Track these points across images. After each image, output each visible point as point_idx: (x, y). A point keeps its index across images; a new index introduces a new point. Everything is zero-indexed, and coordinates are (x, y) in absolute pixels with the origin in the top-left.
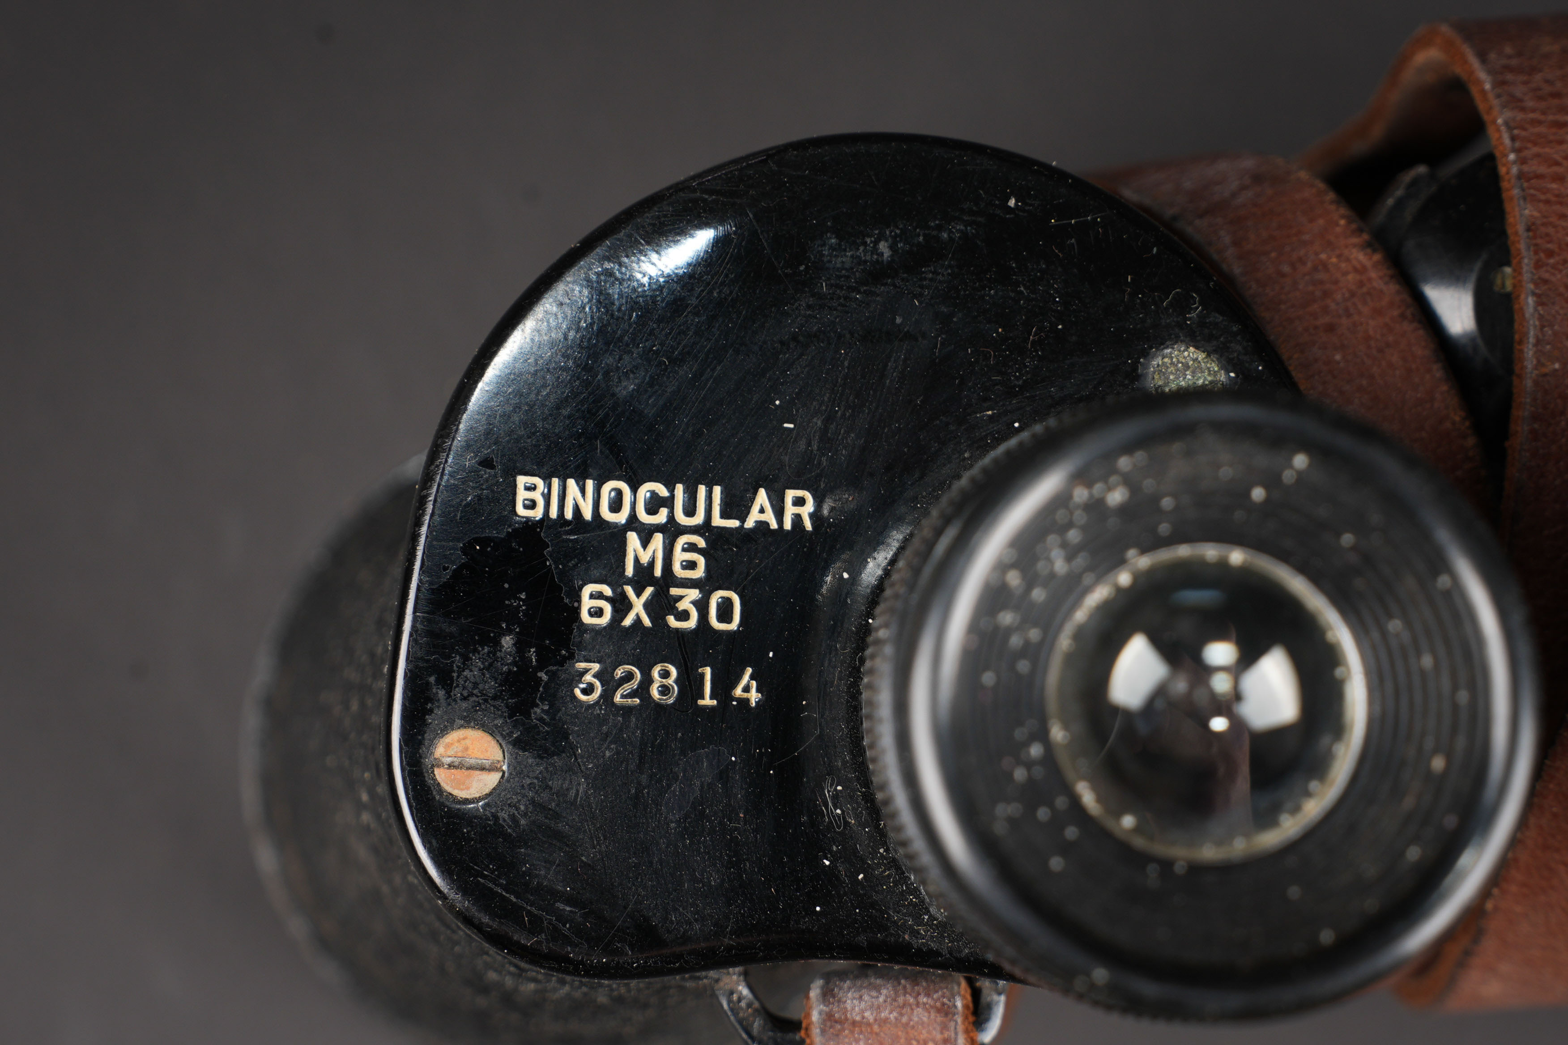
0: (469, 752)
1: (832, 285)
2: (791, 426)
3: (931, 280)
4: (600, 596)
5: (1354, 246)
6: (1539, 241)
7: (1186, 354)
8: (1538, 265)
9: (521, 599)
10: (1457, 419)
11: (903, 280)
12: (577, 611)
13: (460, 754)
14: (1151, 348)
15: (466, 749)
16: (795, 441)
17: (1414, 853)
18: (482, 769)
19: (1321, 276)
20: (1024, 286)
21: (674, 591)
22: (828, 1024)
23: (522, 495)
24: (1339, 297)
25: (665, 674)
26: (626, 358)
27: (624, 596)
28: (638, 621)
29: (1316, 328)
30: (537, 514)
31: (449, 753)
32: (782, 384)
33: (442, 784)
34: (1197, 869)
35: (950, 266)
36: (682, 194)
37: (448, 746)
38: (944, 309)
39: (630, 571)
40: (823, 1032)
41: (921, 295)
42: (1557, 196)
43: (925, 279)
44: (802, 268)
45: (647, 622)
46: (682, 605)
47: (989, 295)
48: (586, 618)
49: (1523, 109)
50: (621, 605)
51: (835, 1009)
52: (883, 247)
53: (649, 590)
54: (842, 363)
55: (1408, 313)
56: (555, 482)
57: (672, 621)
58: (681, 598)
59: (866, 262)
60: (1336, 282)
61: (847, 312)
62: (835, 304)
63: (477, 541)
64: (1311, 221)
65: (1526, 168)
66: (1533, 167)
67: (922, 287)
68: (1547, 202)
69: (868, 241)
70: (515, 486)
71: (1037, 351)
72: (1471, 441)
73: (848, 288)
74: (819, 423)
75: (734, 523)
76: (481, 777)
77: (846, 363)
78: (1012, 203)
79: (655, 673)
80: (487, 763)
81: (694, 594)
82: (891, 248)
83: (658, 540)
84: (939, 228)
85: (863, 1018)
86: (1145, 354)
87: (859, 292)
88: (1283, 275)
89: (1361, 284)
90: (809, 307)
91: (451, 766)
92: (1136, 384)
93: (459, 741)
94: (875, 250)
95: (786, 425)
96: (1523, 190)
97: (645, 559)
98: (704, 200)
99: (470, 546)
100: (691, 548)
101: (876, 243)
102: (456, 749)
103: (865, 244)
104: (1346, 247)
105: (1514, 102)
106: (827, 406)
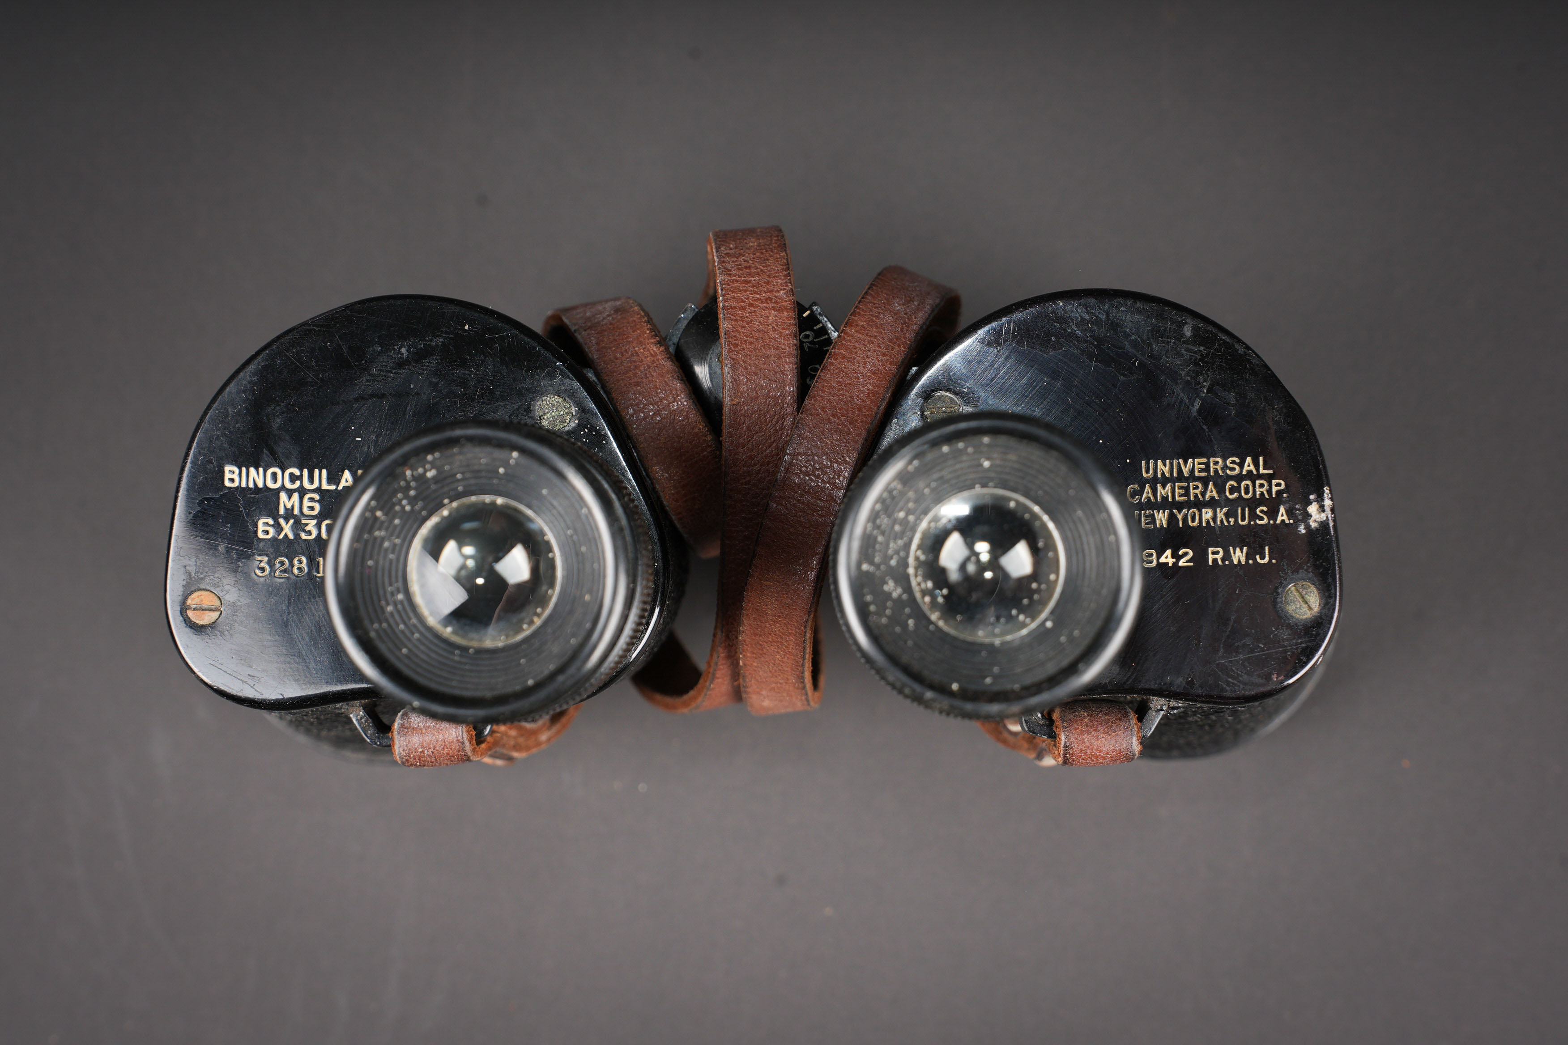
0: (203, 602)
1: (378, 370)
2: (360, 439)
3: (427, 366)
4: (267, 524)
5: (652, 343)
6: (730, 340)
7: (553, 399)
8: (730, 351)
9: (228, 527)
10: (701, 427)
11: (413, 366)
12: (256, 532)
13: (199, 603)
14: (536, 396)
15: (202, 601)
16: (362, 447)
17: (573, 641)
18: (211, 610)
19: (635, 358)
20: (474, 368)
21: (304, 521)
22: (402, 729)
23: (227, 476)
24: (642, 369)
25: (300, 562)
26: (278, 408)
27: (279, 525)
28: (286, 535)
29: (630, 384)
30: (236, 484)
31: (194, 603)
32: (355, 419)
33: (191, 618)
34: (480, 651)
35: (437, 359)
36: (303, 327)
37: (193, 599)
38: (434, 380)
39: (282, 511)
40: (399, 733)
41: (423, 374)
42: (741, 317)
43: (425, 366)
44: (363, 362)
45: (291, 536)
46: (307, 528)
47: (456, 373)
48: (261, 535)
49: (730, 275)
50: (279, 528)
51: (406, 722)
52: (403, 350)
53: (292, 521)
54: (385, 408)
55: (676, 376)
56: (244, 470)
57: (303, 536)
58: (307, 525)
59: (395, 358)
60: (642, 361)
61: (386, 383)
62: (380, 379)
63: (206, 499)
64: (634, 332)
65: (726, 304)
66: (731, 303)
67: (423, 370)
68: (736, 320)
69: (396, 347)
70: (223, 472)
71: (480, 400)
72: (709, 438)
73: (387, 371)
74: (374, 438)
75: (333, 487)
76: (209, 614)
77: (386, 408)
78: (466, 327)
79: (296, 562)
80: (213, 607)
81: (314, 522)
82: (407, 351)
83: (296, 496)
84: (431, 340)
85: (418, 726)
86: (532, 399)
87: (392, 373)
88: (617, 358)
89: (654, 362)
90: (367, 381)
91: (195, 609)
92: (530, 415)
93: (198, 597)
94: (400, 352)
95: (357, 439)
96: (724, 315)
97: (289, 506)
98: (315, 330)
99: (202, 501)
100: (312, 500)
101: (400, 349)
102: (197, 600)
103: (394, 349)
104: (648, 344)
105: (727, 272)
106: (377, 429)
